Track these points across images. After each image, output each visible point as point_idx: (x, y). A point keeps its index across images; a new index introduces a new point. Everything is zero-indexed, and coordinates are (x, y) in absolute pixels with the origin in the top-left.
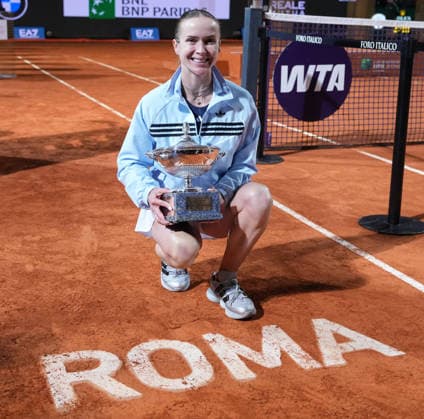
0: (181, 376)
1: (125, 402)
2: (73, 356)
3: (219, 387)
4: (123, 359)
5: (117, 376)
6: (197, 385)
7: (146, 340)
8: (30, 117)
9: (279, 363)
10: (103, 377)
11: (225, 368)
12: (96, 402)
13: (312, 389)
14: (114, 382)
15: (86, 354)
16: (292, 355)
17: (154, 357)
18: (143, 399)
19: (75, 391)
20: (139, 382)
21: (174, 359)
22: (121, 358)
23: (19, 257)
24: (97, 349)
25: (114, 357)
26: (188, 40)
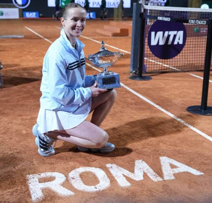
0: (94, 185)
1: (66, 197)
2: (43, 175)
3: (113, 190)
5: (63, 185)
6: (101, 189)
7: (78, 167)
8: (29, 57)
9: (142, 178)
10: (57, 185)
11: (116, 180)
12: (52, 197)
13: (157, 191)
14: (62, 187)
15: (49, 174)
16: (148, 174)
17: (82, 176)
18: (75, 196)
19: (43, 192)
20: (73, 187)
21: (91, 176)
22: (66, 176)
23: (19, 127)
24: (54, 172)
25: (63, 176)
26: (72, 19)
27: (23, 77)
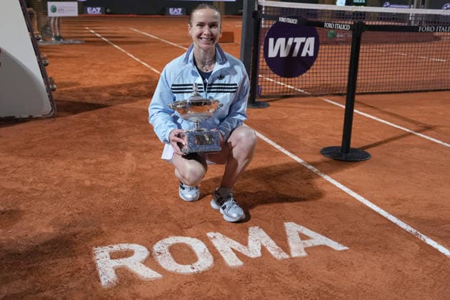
0: (190, 263)
1: (151, 281)
2: (116, 248)
3: (217, 271)
4: (150, 250)
5: (145, 262)
6: (201, 269)
7: (167, 237)
8: (92, 72)
9: (259, 254)
10: (136, 264)
11: (222, 257)
12: (131, 281)
13: (282, 273)
14: (143, 266)
15: (125, 246)
16: (269, 249)
17: (172, 249)
18: (163, 279)
19: (116, 273)
20: (161, 267)
21: (186, 250)
22: (149, 250)
23: (80, 175)
24: (132, 243)
25: (144, 249)
26: (198, 25)
27: (84, 101)
